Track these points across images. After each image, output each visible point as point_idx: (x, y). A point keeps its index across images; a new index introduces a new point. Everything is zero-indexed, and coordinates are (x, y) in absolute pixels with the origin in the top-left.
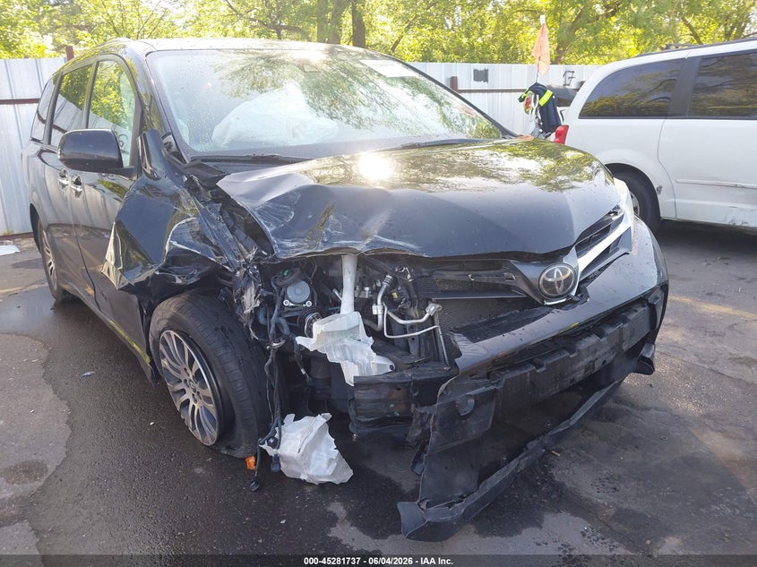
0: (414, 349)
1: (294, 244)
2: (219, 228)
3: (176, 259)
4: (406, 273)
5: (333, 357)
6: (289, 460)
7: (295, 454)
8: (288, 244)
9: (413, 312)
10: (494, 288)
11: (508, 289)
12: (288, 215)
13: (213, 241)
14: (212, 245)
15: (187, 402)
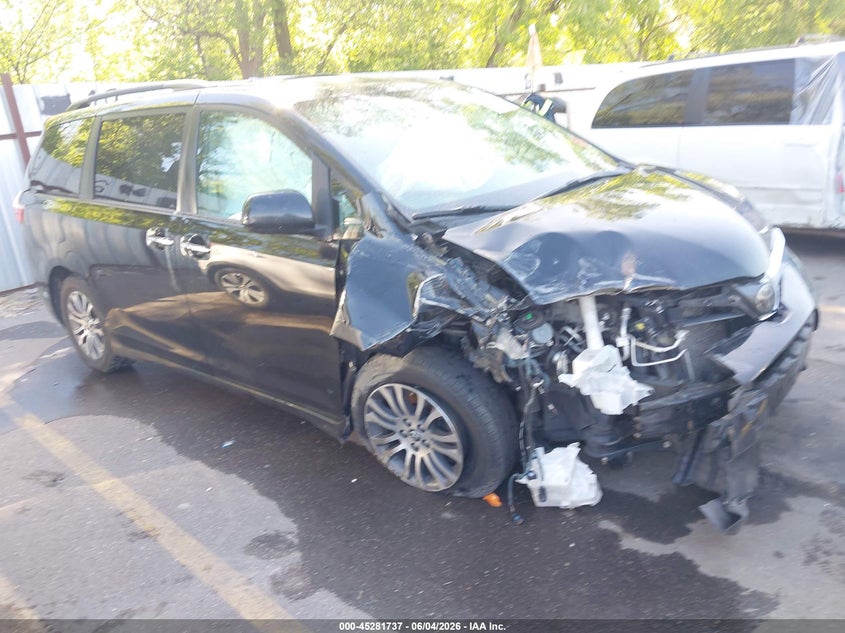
0: (663, 373)
1: (550, 290)
2: (463, 281)
3: (427, 313)
4: (655, 306)
5: (585, 391)
6: (558, 490)
7: (563, 483)
8: (542, 289)
9: (663, 340)
10: (715, 311)
11: (728, 310)
12: (534, 263)
13: (460, 293)
14: (459, 297)
15: (404, 452)
